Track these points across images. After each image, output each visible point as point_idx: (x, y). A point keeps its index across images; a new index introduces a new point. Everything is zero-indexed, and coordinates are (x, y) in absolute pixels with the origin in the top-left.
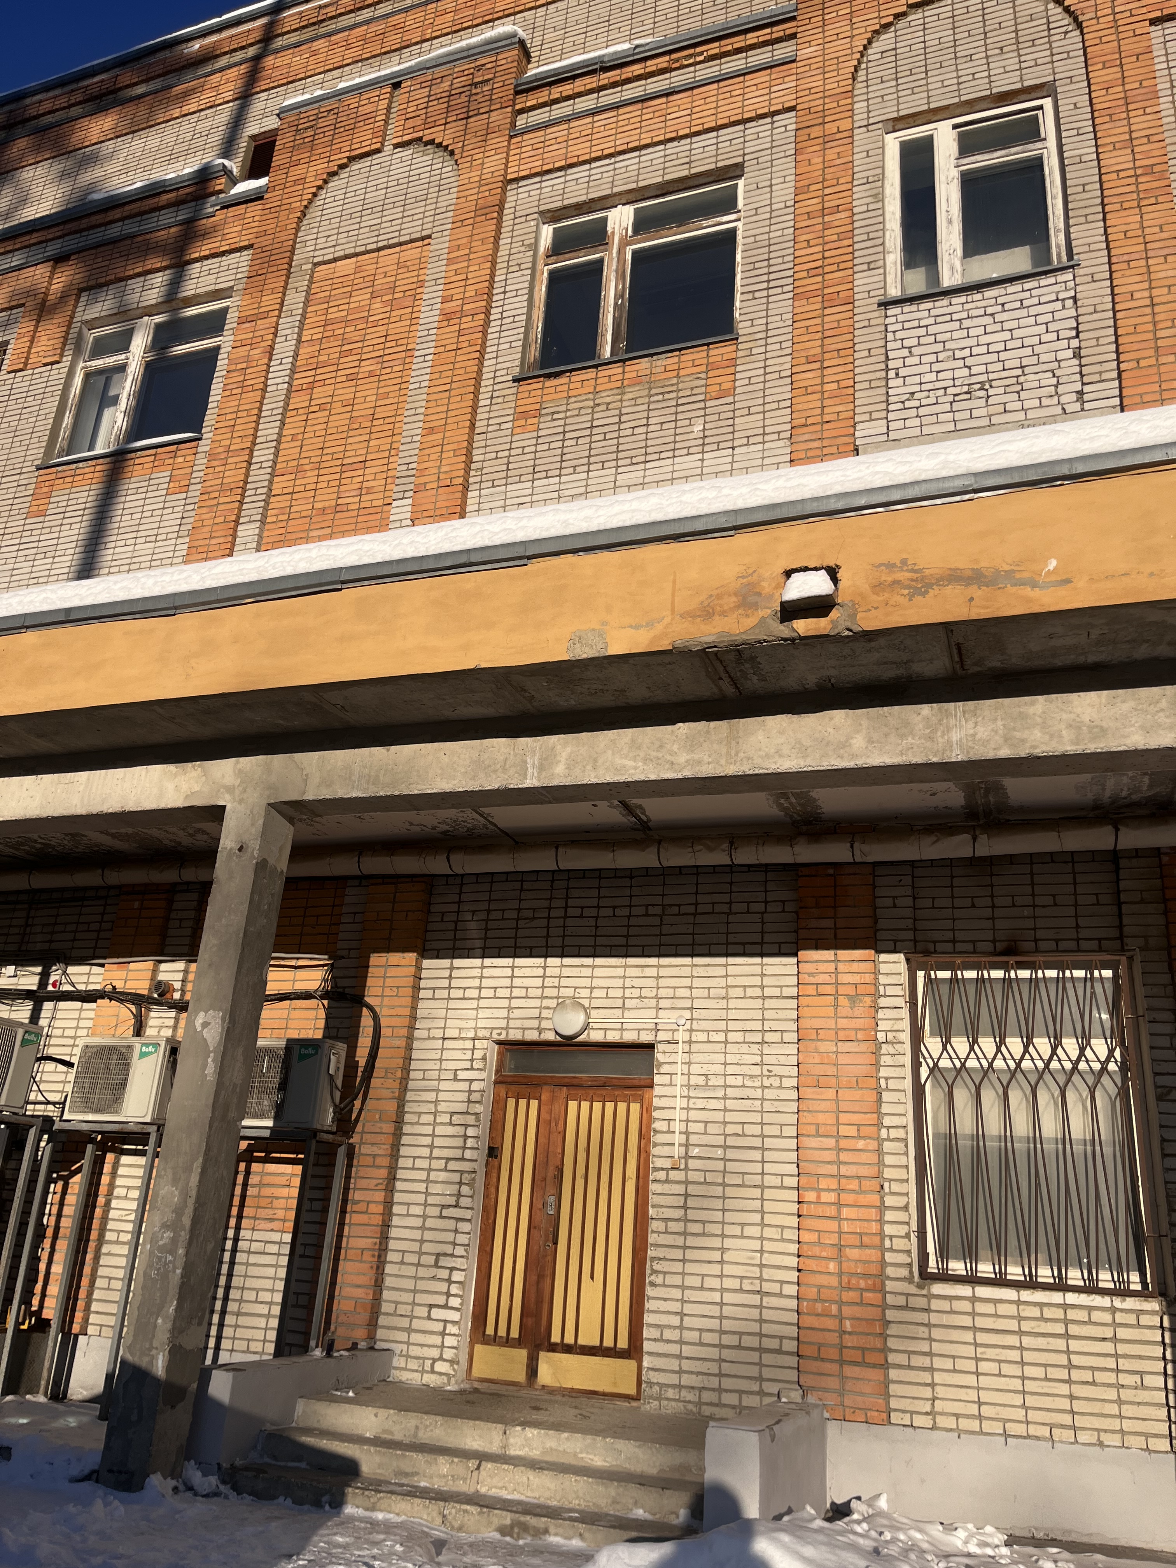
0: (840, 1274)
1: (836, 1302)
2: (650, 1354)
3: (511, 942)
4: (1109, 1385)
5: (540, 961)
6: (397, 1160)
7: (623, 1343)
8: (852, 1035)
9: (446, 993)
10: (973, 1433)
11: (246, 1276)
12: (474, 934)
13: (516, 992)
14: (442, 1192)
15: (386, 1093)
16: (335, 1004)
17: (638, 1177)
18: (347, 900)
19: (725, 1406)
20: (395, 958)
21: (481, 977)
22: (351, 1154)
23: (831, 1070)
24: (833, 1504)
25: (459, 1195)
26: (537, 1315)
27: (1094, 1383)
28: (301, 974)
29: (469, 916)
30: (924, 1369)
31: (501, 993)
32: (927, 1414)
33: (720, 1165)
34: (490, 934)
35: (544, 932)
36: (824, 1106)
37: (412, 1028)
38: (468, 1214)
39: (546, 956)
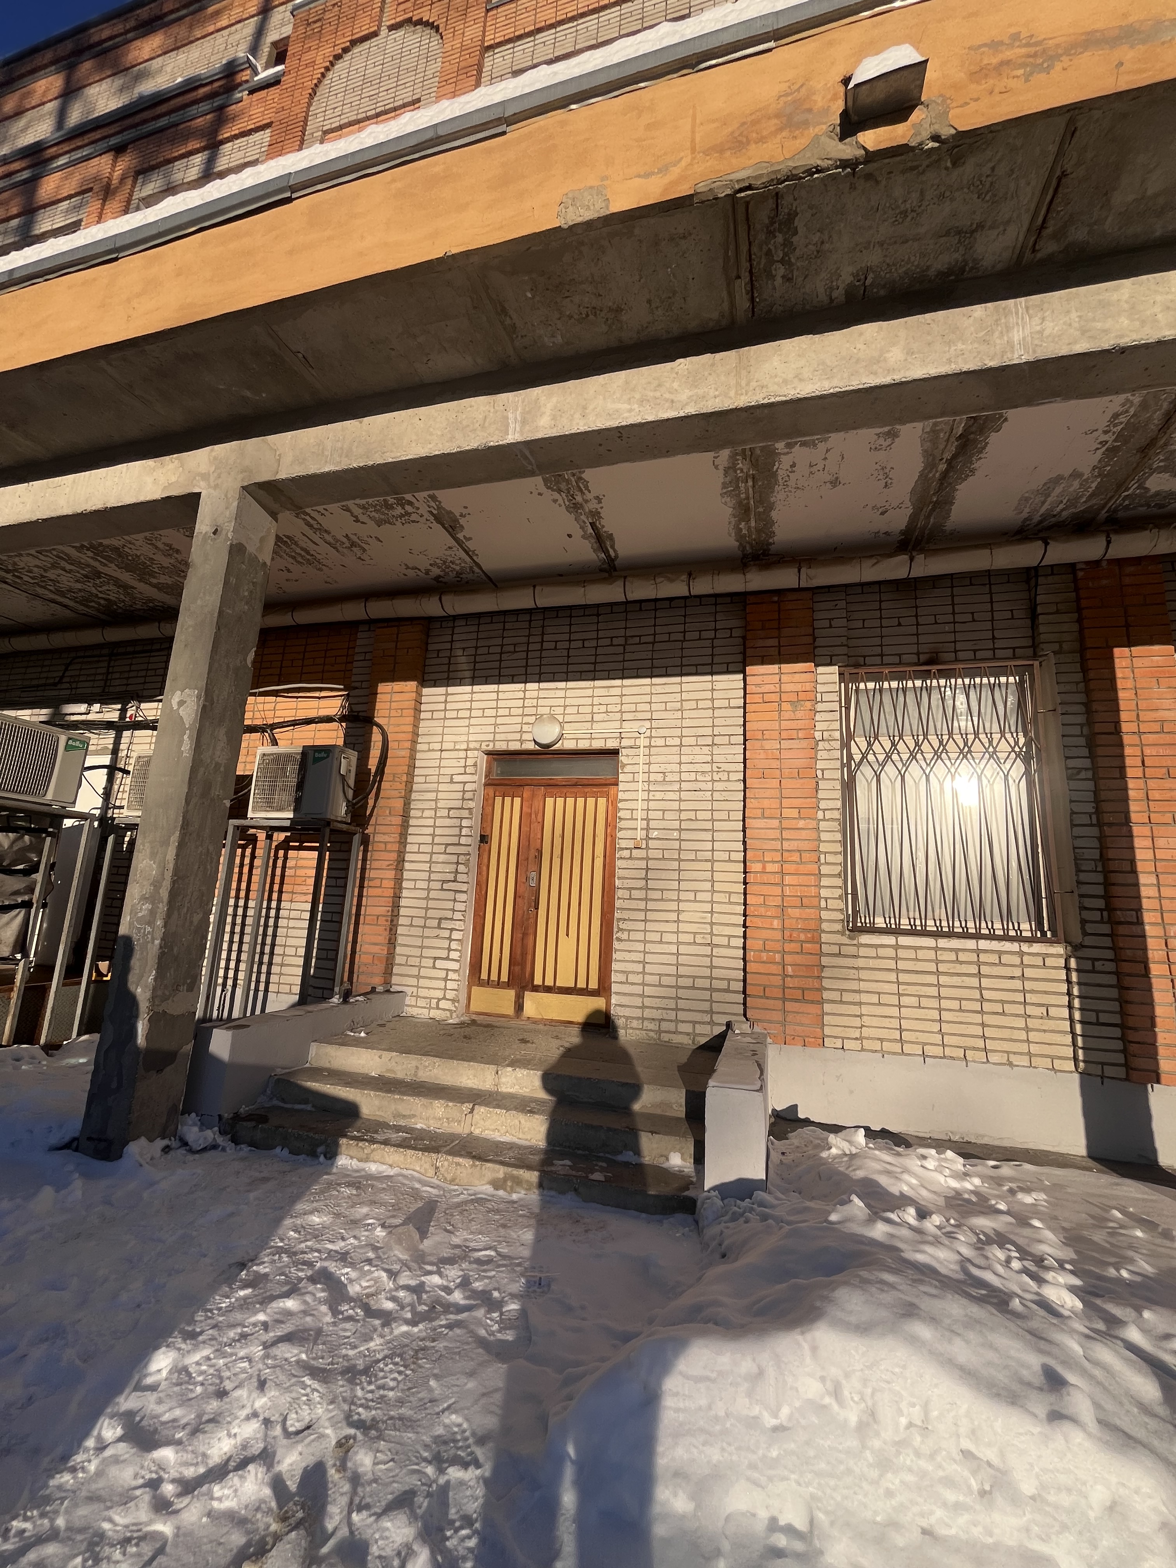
0: (783, 929)
1: (779, 952)
2: (617, 993)
3: (496, 672)
4: (1017, 1015)
5: (521, 686)
6: (405, 847)
7: (594, 985)
8: (794, 734)
9: (441, 715)
10: (894, 1053)
11: (287, 936)
12: (465, 667)
13: (501, 712)
14: (444, 870)
15: (395, 793)
16: (351, 725)
17: (605, 856)
18: (359, 642)
19: (681, 1033)
20: (398, 686)
21: (472, 701)
22: (365, 841)
23: (775, 764)
24: (774, 1110)
25: (457, 872)
26: (523, 964)
27: (1003, 1013)
28: (323, 702)
29: (460, 652)
30: (854, 1004)
31: (488, 713)
32: (856, 1039)
33: (676, 845)
34: (478, 666)
35: (524, 663)
36: (768, 793)
37: (414, 742)
38: (464, 887)
39: (525, 682)
